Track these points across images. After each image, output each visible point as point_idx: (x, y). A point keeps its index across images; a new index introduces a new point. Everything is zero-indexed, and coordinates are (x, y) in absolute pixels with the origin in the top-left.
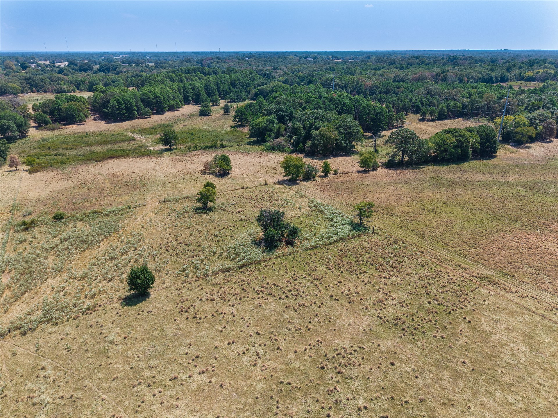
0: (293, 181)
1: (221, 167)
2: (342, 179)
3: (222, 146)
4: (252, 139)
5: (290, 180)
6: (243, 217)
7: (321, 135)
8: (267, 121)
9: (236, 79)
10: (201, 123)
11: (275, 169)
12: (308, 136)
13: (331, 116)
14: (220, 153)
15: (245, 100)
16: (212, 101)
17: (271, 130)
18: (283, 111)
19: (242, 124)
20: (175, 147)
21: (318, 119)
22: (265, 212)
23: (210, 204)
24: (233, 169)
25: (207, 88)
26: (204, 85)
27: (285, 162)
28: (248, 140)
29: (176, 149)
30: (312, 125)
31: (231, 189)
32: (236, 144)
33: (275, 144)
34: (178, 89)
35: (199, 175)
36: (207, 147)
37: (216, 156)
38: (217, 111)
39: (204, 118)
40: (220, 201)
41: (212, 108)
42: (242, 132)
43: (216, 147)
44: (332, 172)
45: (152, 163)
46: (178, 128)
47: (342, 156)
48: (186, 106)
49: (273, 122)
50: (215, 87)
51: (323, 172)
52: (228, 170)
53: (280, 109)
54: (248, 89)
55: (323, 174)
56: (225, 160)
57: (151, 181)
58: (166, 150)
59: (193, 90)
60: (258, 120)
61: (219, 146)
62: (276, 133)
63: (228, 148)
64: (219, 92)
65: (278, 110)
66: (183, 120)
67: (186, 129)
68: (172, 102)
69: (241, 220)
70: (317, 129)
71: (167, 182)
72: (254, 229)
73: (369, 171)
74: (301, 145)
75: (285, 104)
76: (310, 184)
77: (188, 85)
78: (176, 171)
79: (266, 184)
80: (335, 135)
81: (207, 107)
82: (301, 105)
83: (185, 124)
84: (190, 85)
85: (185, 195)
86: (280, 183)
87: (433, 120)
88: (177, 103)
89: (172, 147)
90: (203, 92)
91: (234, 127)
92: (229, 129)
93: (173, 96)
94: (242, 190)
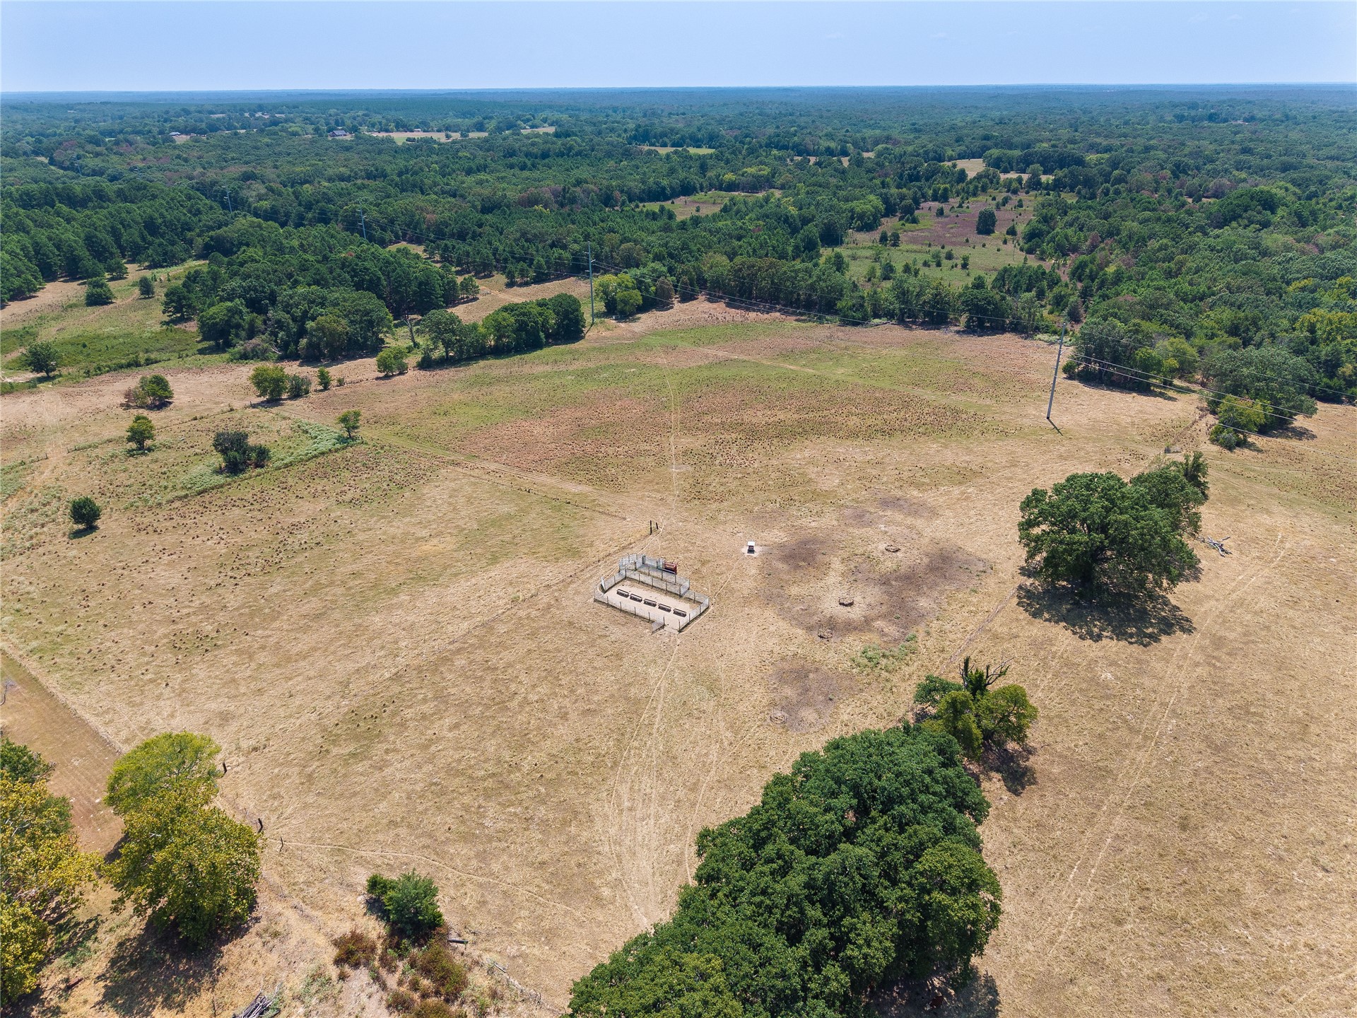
0: (274, 401)
1: (154, 394)
2: (348, 391)
3: (149, 362)
4: (206, 344)
5: (268, 401)
6: (198, 451)
7: (321, 329)
8: (229, 311)
9: (157, 215)
10: (94, 321)
11: (247, 388)
12: (302, 332)
13: (337, 295)
14: (149, 372)
15: (183, 260)
16: (110, 270)
17: (238, 326)
18: (255, 290)
19: (183, 315)
20: (56, 373)
21: (313, 302)
22: (223, 434)
23: (148, 443)
24: (176, 396)
25: (90, 241)
26: (82, 235)
27: (255, 377)
28: (200, 346)
29: (60, 376)
30: (305, 313)
31: (177, 422)
32: (177, 355)
33: (249, 349)
34: (22, 249)
35: (120, 410)
36: (121, 367)
37: (143, 378)
38: (123, 291)
39: (99, 310)
40: (160, 438)
41: (111, 285)
42: (185, 332)
43: (137, 365)
44: (335, 383)
45: (25, 404)
46: (48, 335)
47: (362, 357)
48: (49, 286)
49: (241, 312)
50: (110, 239)
51: (321, 384)
52: (167, 397)
53: (249, 287)
54: (189, 235)
55: (321, 388)
56: (160, 382)
57: (39, 428)
58: (41, 380)
59: (58, 250)
60: (213, 310)
61: (142, 362)
62: (249, 329)
63: (161, 364)
64: (120, 247)
65: (247, 290)
66: (53, 319)
67: (66, 336)
68: (17, 282)
69: (196, 454)
70: (313, 319)
71: (68, 427)
72: (213, 460)
73: (393, 376)
74: (292, 347)
75: (258, 277)
76: (299, 402)
77: (44, 239)
78: (75, 410)
79: (232, 410)
80: (343, 326)
81: (102, 286)
82: (290, 276)
83: (61, 326)
84: (50, 239)
85: (106, 438)
86: (254, 406)
87: (526, 284)
88: (28, 282)
89: (51, 374)
90: (83, 252)
91: (167, 323)
92: (158, 328)
93: (15, 268)
94: (194, 422)
